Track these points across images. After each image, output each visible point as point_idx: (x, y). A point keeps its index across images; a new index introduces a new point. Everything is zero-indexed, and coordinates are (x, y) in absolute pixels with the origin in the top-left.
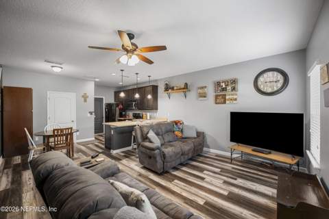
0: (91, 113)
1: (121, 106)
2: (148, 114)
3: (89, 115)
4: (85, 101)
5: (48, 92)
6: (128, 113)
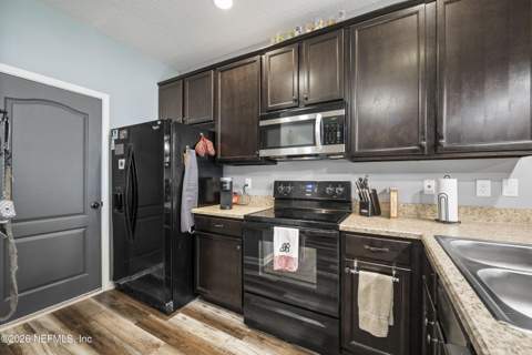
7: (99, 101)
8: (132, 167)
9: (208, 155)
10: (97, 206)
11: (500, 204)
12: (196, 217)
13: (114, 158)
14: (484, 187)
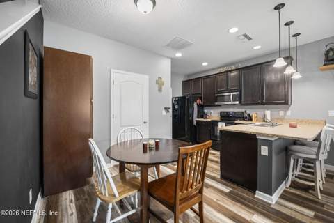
0: (167, 110)
1: (199, 101)
2: (268, 113)
3: (164, 112)
4: (160, 90)
5: (112, 71)
14: (282, 113)
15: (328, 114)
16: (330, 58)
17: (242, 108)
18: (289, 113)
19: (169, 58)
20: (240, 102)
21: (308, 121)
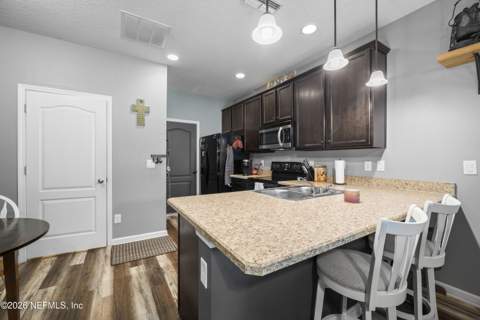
0: (157, 160)
1: (238, 143)
2: (340, 165)
3: (150, 164)
4: (141, 122)
5: (21, 88)
6: (255, 162)
7: (195, 126)
8: (207, 154)
9: (238, 148)
10: (195, 173)
11: (376, 175)
12: (233, 179)
13: (201, 150)
14: (368, 165)
15: (462, 169)
16: (462, 33)
17: (299, 156)
18: (381, 165)
19: (163, 65)
20: (294, 145)
21: (417, 183)
